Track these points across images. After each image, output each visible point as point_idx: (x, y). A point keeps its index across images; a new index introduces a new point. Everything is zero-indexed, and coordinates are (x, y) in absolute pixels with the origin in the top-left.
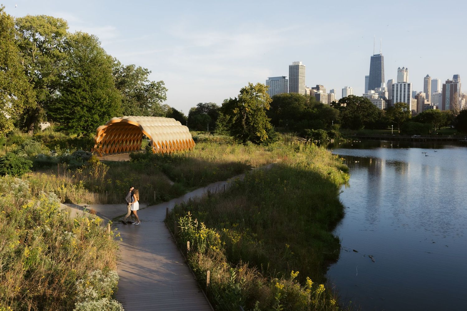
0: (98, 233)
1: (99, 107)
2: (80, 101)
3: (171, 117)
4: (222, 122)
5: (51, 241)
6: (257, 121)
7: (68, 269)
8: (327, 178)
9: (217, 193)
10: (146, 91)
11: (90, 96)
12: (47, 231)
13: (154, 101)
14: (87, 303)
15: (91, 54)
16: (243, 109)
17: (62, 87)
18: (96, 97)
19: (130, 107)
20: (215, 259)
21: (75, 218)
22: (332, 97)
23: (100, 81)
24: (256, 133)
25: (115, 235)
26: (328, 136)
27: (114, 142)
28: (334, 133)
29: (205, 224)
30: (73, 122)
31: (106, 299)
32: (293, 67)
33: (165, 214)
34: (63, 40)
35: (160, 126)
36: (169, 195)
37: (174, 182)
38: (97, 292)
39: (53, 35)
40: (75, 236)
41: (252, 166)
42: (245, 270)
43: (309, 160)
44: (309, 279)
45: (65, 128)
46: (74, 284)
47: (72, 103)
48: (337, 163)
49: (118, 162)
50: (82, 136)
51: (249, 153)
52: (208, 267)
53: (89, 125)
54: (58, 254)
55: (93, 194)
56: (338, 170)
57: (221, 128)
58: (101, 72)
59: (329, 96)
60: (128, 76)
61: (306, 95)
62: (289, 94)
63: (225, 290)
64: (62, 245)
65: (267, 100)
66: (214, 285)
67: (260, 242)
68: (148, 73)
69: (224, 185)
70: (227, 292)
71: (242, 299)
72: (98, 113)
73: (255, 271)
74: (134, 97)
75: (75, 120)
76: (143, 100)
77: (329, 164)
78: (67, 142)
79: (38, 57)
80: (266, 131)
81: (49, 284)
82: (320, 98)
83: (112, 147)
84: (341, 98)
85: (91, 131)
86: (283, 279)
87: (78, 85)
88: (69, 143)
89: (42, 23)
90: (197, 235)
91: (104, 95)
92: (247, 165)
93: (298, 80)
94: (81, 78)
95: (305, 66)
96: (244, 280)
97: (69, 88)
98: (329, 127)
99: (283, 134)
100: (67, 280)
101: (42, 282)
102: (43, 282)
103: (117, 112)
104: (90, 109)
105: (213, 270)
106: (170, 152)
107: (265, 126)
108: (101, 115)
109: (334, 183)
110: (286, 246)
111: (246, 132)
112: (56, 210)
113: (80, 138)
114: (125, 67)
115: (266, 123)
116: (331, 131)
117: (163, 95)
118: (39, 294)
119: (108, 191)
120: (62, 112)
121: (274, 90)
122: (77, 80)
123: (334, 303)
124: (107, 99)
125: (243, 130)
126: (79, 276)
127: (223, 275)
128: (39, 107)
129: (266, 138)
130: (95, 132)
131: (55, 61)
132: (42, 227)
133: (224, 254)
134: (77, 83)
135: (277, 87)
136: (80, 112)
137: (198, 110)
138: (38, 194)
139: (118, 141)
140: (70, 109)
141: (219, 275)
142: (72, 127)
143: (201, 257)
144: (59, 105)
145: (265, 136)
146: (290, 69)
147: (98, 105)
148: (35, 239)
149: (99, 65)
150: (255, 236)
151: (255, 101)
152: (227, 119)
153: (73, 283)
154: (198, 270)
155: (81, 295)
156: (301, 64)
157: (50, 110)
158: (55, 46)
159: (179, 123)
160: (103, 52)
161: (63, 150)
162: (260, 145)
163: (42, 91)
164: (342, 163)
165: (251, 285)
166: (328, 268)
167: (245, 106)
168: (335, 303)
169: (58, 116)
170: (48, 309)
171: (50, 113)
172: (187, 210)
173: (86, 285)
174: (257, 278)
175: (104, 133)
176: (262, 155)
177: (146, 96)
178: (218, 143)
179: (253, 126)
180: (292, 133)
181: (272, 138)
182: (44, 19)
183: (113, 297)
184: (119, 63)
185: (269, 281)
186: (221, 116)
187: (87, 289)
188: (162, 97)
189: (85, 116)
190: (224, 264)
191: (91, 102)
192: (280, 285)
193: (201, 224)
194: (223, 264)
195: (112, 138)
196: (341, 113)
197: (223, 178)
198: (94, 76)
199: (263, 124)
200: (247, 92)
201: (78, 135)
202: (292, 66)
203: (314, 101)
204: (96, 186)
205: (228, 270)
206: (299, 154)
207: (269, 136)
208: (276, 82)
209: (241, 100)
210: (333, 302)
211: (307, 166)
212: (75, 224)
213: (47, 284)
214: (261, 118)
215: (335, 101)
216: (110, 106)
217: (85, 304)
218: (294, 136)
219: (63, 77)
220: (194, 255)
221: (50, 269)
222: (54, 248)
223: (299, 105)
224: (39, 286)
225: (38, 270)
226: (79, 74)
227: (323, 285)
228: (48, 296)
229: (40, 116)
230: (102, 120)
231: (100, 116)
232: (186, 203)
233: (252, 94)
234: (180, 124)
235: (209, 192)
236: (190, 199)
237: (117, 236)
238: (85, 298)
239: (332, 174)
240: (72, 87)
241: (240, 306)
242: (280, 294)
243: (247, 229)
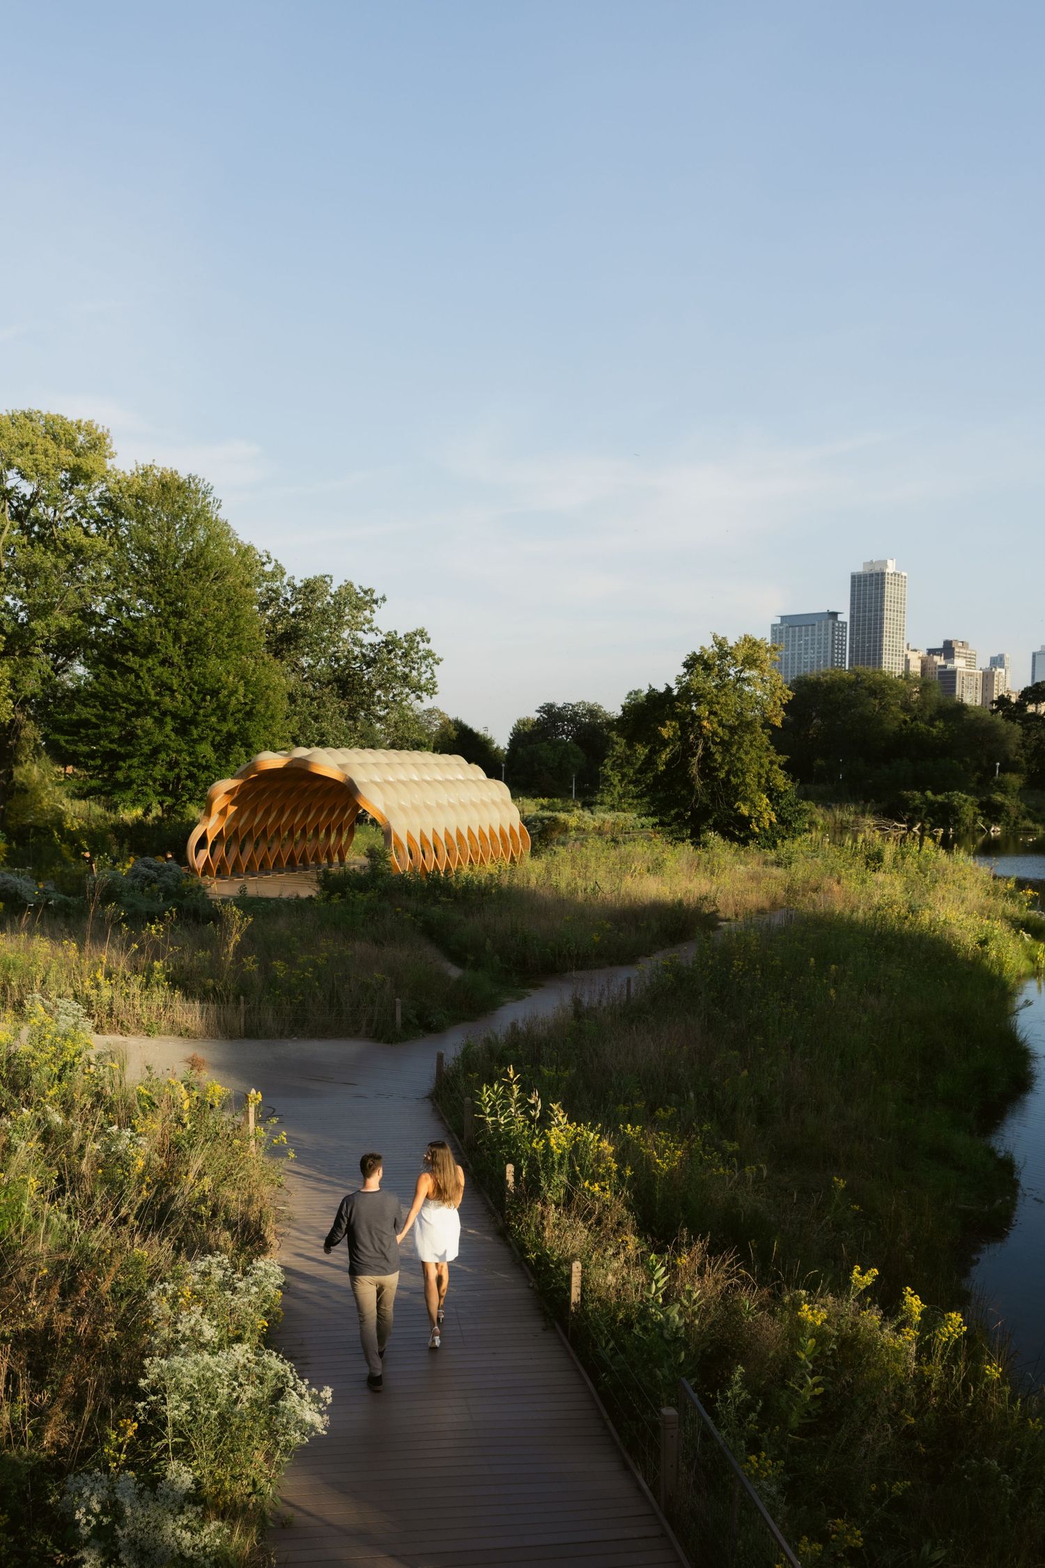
0: (218, 1134)
1: (214, 719)
2: (153, 698)
3: (451, 752)
4: (621, 766)
5: (68, 1157)
6: (739, 765)
7: (122, 1246)
8: (975, 958)
9: (604, 1003)
10: (369, 666)
11: (183, 680)
12: (53, 1125)
13: (394, 695)
14: (182, 1359)
15: (187, 541)
16: (691, 725)
17: (95, 652)
18: (203, 685)
19: (316, 718)
20: (599, 1222)
21: (141, 1084)
22: (996, 683)
23: (218, 632)
24: (735, 806)
25: (270, 1140)
26: (982, 815)
27: (264, 832)
28: (1003, 805)
29: (563, 1107)
30: (130, 767)
31: (246, 1346)
32: (865, 581)
33: (434, 1071)
34: (97, 494)
35: (415, 782)
36: (446, 1012)
37: (460, 967)
38: (215, 1323)
39: (63, 477)
40: (141, 1141)
41: (721, 915)
42: (698, 1261)
43: (916, 896)
44: (912, 1295)
45: (103, 786)
46: (141, 1296)
47: (125, 705)
48: (1012, 908)
49: (278, 901)
50: (160, 814)
51: (712, 873)
52: (574, 1248)
53: (183, 777)
54: (90, 1200)
55: (197, 1004)
56: (1013, 931)
57: (618, 788)
58: (219, 601)
59: (988, 677)
60: (307, 613)
61: (907, 676)
62: (849, 670)
63: (632, 1326)
64: (100, 1171)
65: (773, 694)
66: (596, 1309)
67: (747, 1169)
68: (376, 602)
69: (629, 981)
70: (637, 1330)
71: (686, 1355)
72: (210, 739)
73: (731, 1265)
74: (329, 683)
75: (135, 761)
76: (357, 694)
77: (983, 908)
78: (111, 832)
79: (14, 551)
80: (769, 797)
81: (63, 1294)
82: (955, 687)
83: (256, 849)
84: (1030, 684)
85: (187, 796)
86: (822, 1291)
87: (145, 644)
88: (116, 837)
89: (28, 437)
90: (538, 1145)
91: (231, 678)
92: (704, 913)
93: (882, 623)
94: (154, 620)
95: (904, 574)
96: (695, 1295)
97: (115, 656)
98: (983, 784)
99: (828, 807)
100: (118, 1283)
101: (40, 1289)
102: (43, 1288)
103: (274, 735)
104: (184, 726)
105: (590, 1258)
106: (448, 869)
107: (768, 781)
108: (220, 744)
109: (1001, 973)
110: (834, 1183)
111: (701, 802)
112: (80, 1054)
113: (154, 819)
114: (299, 584)
115: (770, 770)
116: (990, 798)
117: (424, 676)
118: (31, 1326)
119: (245, 995)
120: (94, 734)
121: (800, 658)
122: (143, 626)
123: (998, 1375)
124: (241, 690)
125: (692, 796)
126: (159, 1272)
127: (623, 1277)
128: (20, 716)
129: (771, 823)
130: (200, 800)
131: (71, 566)
132: (37, 1110)
133: (629, 1207)
134: (142, 638)
135: (810, 646)
136: (152, 734)
137: (540, 728)
138: (21, 1004)
139: (278, 832)
140: (122, 725)
141: (610, 1277)
142: (127, 784)
143: (553, 1215)
144: (86, 713)
145: (766, 816)
146: (853, 586)
147: (210, 710)
148: (16, 1148)
149: (212, 576)
150: (731, 1149)
151: (734, 698)
152: (637, 758)
153: (139, 1292)
154: (543, 1260)
155: (166, 1332)
156: (891, 568)
157: (58, 728)
158: (69, 514)
159: (477, 772)
160: (229, 532)
161: (99, 859)
162: (746, 844)
163: (30, 665)
164: (1029, 908)
165: (716, 1310)
166: (974, 1257)
167: (698, 714)
168: (1000, 1374)
169: (83, 748)
170: (59, 1373)
171: (57, 737)
172: (503, 1061)
173: (181, 1300)
174: (736, 1287)
175: (232, 803)
176: (754, 878)
177: (369, 682)
178: (609, 836)
179: (726, 782)
180: (856, 802)
181: (790, 824)
182: (33, 424)
183: (269, 1340)
184: (279, 571)
185: (776, 1297)
186: (617, 747)
187: (185, 1313)
188: (422, 682)
189: (169, 747)
190: (628, 1239)
191: (189, 702)
192: (813, 1315)
193: (552, 1110)
194: (623, 1241)
195: (257, 820)
196: (1028, 735)
197: (624, 956)
198: (198, 615)
199: (759, 774)
200: (707, 667)
201: (147, 811)
202: (860, 576)
203: (936, 694)
204: (208, 978)
205: (641, 1260)
206: (880, 877)
207: (778, 816)
208: (807, 631)
209: (687, 693)
210: (993, 1371)
211: (906, 918)
212: (143, 1104)
213: (55, 1296)
214: (753, 754)
215: (1006, 695)
216: (249, 715)
217: (177, 1361)
218: (863, 813)
219: (97, 619)
220: (530, 1210)
221: (65, 1247)
222: (77, 1179)
223: (883, 708)
224: (29, 1299)
225: (26, 1249)
226: (148, 609)
227: (959, 1315)
228: (62, 1334)
229: (24, 748)
230: (223, 763)
231: (216, 747)
232: (502, 1039)
233: (722, 674)
234: (482, 775)
235: (577, 1003)
236: (514, 1025)
237: (275, 1141)
238: (177, 1342)
239: (992, 944)
240: (125, 653)
241: (684, 1379)
242: (811, 1342)
243: (706, 1127)
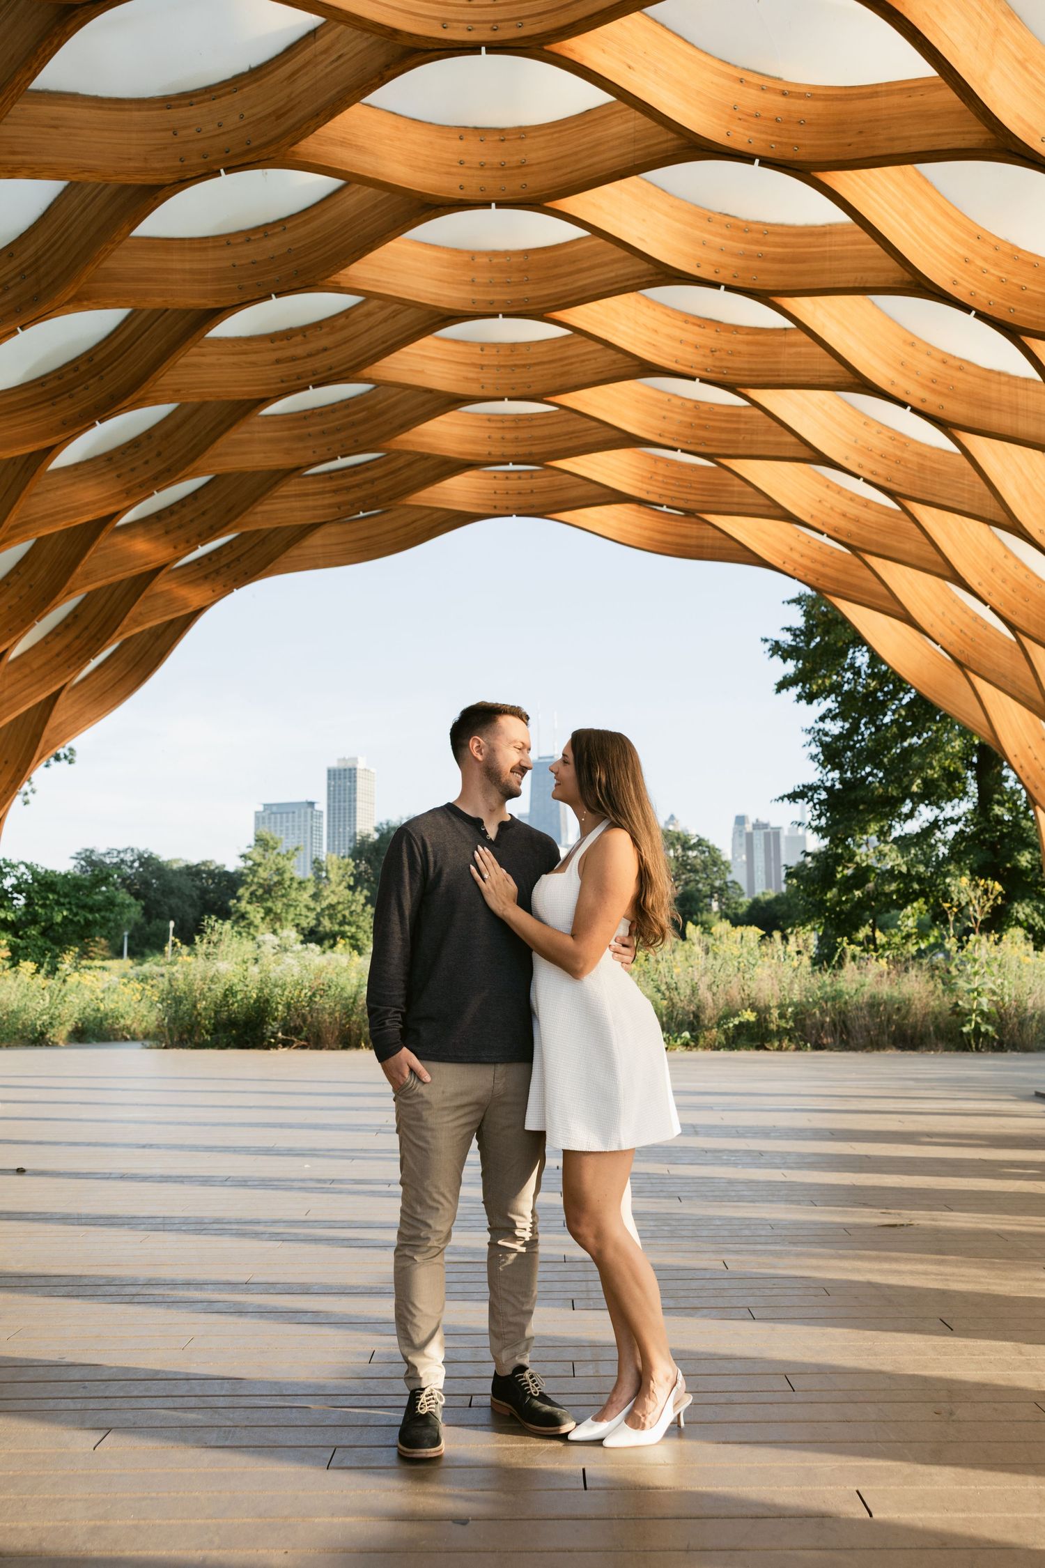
32: (339, 775)
93: (355, 812)
202: (335, 771)
